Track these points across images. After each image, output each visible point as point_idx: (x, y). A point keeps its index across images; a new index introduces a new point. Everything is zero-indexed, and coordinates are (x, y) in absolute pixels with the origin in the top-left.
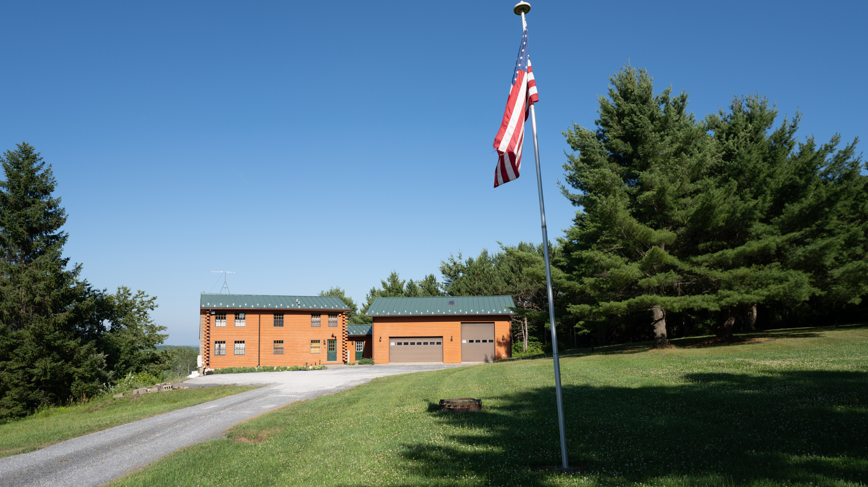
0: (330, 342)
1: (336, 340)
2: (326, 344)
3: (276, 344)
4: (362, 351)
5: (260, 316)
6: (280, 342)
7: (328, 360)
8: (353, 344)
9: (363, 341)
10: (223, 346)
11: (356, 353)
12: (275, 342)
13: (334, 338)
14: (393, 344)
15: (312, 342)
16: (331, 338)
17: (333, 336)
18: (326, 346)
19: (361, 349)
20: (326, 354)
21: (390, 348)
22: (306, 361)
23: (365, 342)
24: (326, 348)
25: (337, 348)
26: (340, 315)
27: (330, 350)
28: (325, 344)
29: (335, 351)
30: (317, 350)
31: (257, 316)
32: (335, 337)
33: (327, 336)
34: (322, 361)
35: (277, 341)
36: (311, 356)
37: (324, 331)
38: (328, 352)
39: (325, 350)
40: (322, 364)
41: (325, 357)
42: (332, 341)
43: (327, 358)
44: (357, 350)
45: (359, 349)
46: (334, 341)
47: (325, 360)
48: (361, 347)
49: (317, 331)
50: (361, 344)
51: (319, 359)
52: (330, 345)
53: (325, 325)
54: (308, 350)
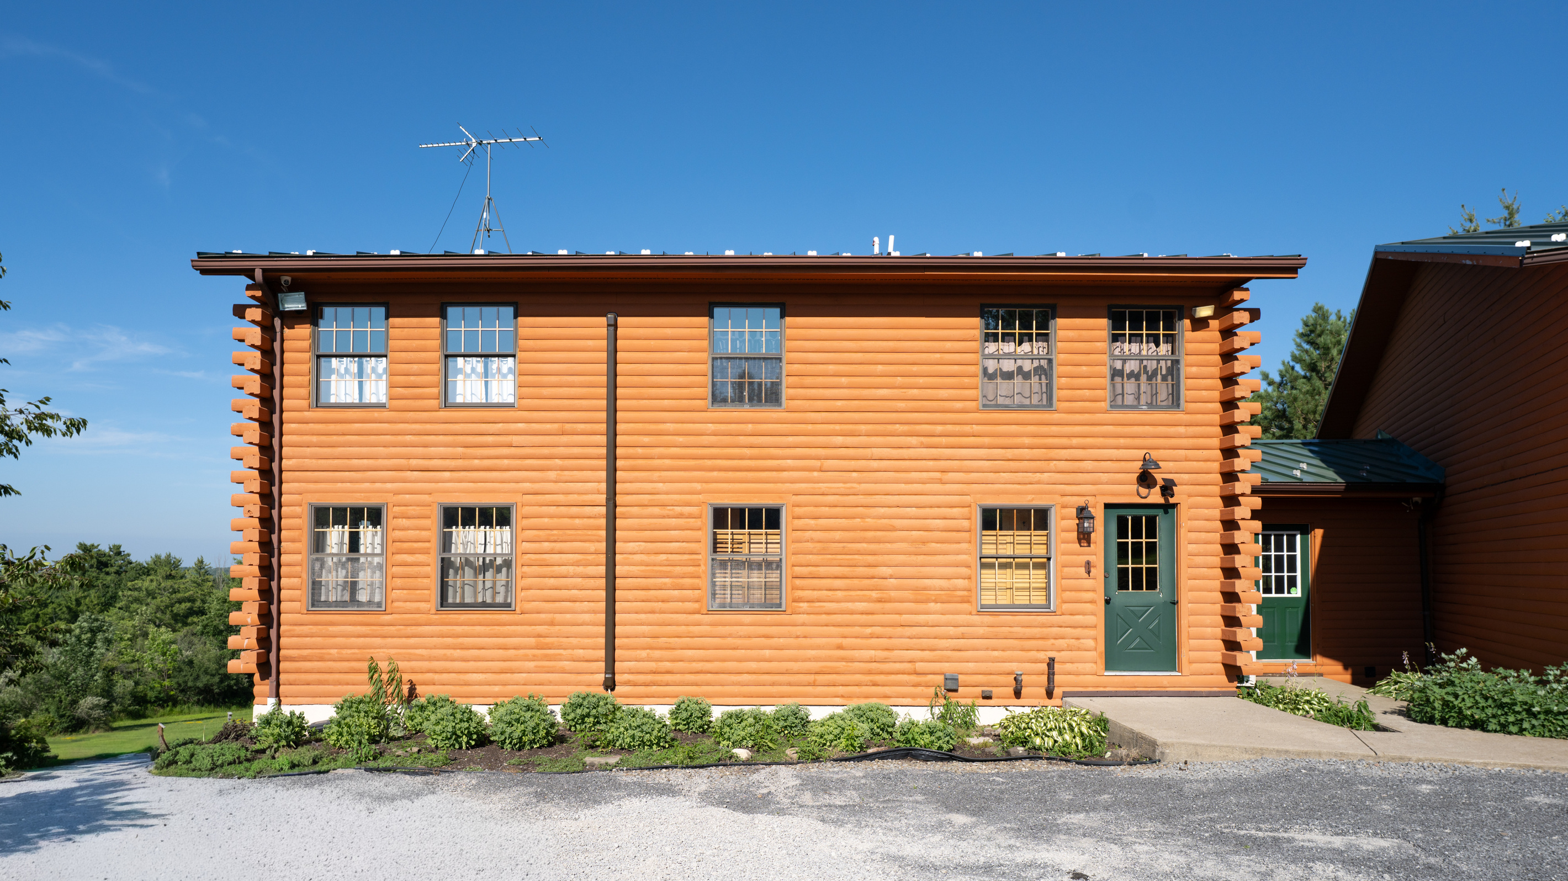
0: (1122, 522)
1: (1168, 508)
2: (1098, 536)
3: (727, 534)
4: (1297, 593)
5: (614, 326)
6: (755, 523)
7: (1114, 659)
9: (1305, 531)
10: (367, 534)
12: (720, 517)
13: (1155, 496)
15: (990, 519)
16: (1129, 492)
17: (1145, 479)
18: (1097, 551)
19: (1292, 582)
20: (1095, 617)
22: (948, 667)
23: (1319, 533)
24: (1098, 571)
25: (1184, 573)
26: (1205, 311)
27: (1123, 585)
28: (1084, 537)
29: (1160, 594)
31: (597, 325)
32: (1167, 489)
33: (1104, 477)
34: (1069, 666)
35: (739, 513)
36: (981, 631)
37: (1075, 441)
38: (1107, 602)
39: (1088, 583)
40: (1065, 695)
41: (1091, 643)
42: (1137, 521)
43: (1102, 647)
44: (1267, 590)
45: (1279, 580)
46: (1151, 522)
47: (1089, 667)
48: (1292, 568)
49: (1027, 441)
50: (1292, 547)
51: (1045, 656)
52: (1122, 548)
53: (1087, 392)
54: (960, 583)
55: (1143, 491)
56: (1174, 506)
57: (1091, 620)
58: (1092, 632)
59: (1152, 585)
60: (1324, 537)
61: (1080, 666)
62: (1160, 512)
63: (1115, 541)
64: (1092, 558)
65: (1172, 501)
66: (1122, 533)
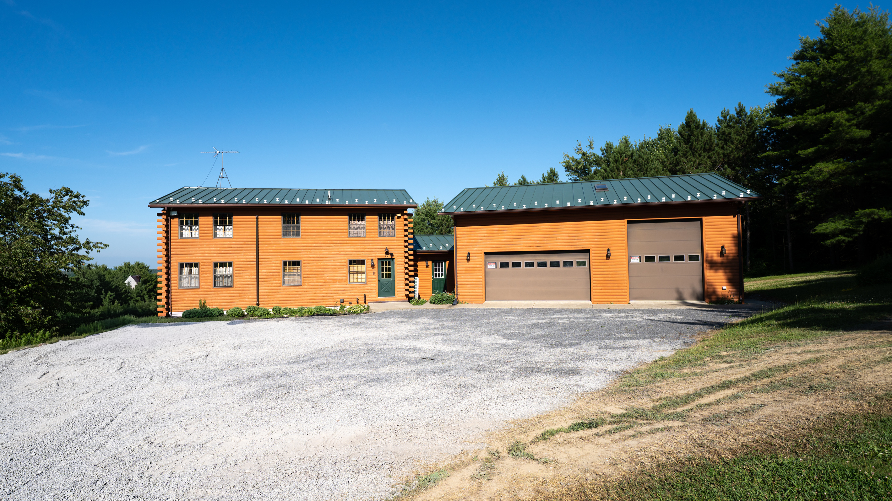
0: (383, 262)
1: (393, 259)
2: (376, 266)
3: (287, 268)
4: (443, 277)
5: (257, 218)
6: (294, 265)
7: (380, 294)
8: (427, 266)
9: (445, 262)
10: (194, 270)
11: (434, 281)
12: (285, 264)
13: (389, 257)
14: (491, 266)
15: (351, 262)
16: (383, 256)
17: (387, 253)
18: (376, 270)
19: (442, 274)
20: (376, 284)
21: (486, 273)
22: (341, 297)
23: (448, 262)
24: (376, 274)
25: (396, 274)
26: (399, 215)
27: (383, 277)
28: (373, 266)
29: (391, 279)
30: (360, 278)
31: (253, 218)
32: (392, 255)
33: (378, 252)
34: (370, 296)
35: (290, 262)
36: (349, 289)
37: (370, 244)
38: (379, 281)
39: (374, 277)
40: (369, 303)
41: (375, 290)
42: (386, 262)
43: (377, 291)
44: (436, 276)
45: (439, 274)
46: (389, 262)
47: (374, 296)
48: (442, 271)
49: (359, 244)
50: (442, 266)
51: (363, 294)
52: (383, 269)
53: (373, 233)
54: (344, 278)
55: (387, 256)
56: (394, 259)
57: (375, 285)
58: (375, 288)
59: (390, 277)
60: (449, 263)
61: (372, 296)
62: (391, 260)
63: (381, 267)
64: (375, 271)
65: (393, 257)
66: (383, 265)
